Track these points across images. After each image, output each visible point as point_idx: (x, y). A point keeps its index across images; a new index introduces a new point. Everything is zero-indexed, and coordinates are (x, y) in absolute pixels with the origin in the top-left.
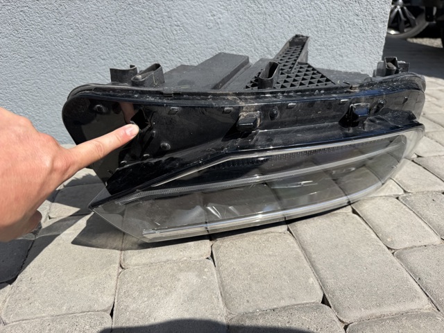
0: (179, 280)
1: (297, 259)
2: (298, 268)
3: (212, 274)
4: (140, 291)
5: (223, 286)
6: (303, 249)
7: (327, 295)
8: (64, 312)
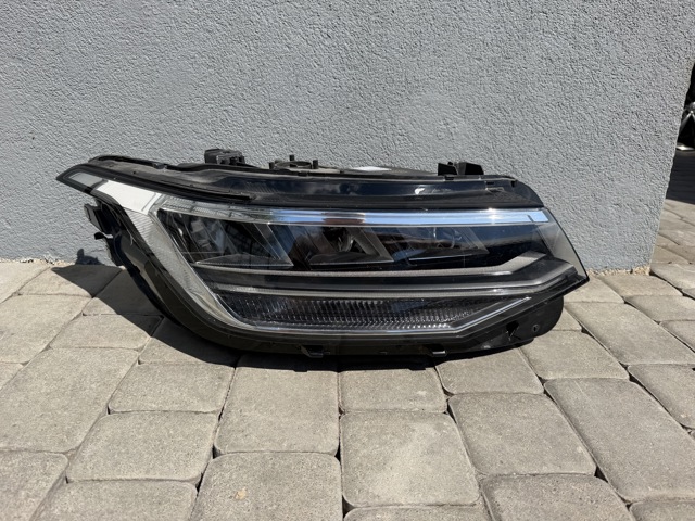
0: (413, 430)
1: (560, 424)
2: (562, 434)
3: (453, 430)
4: (370, 437)
5: (468, 444)
6: (566, 415)
7: (601, 469)
8: (284, 449)
